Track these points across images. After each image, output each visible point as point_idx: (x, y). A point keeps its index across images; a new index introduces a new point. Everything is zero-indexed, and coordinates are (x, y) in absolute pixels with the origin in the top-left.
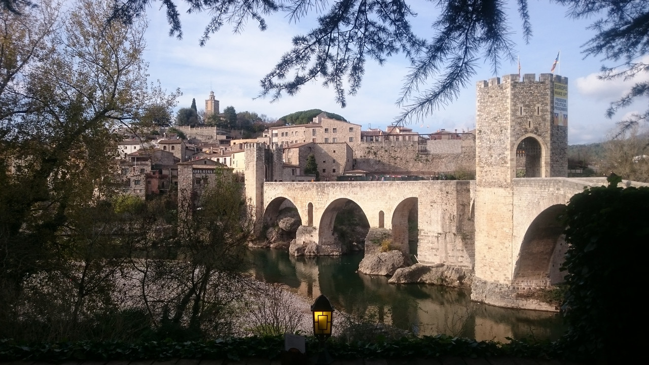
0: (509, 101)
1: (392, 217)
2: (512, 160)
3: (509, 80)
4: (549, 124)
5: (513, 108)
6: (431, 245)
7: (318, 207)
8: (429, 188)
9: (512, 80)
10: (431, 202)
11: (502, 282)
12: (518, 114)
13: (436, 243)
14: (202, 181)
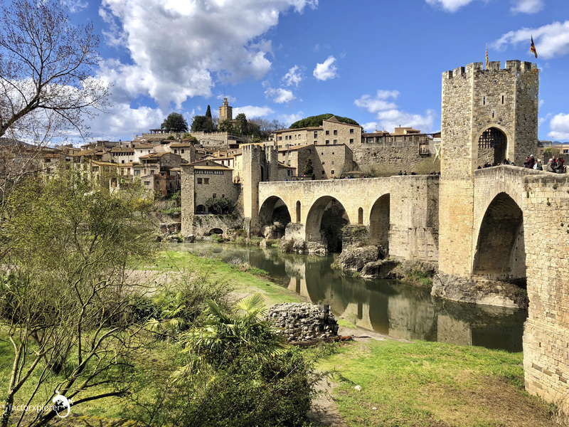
0: (471, 90)
1: (370, 213)
2: (473, 151)
3: (472, 69)
4: (514, 112)
5: (476, 97)
6: (401, 240)
7: (305, 205)
8: (400, 183)
9: (475, 69)
10: (402, 197)
11: (462, 275)
12: (481, 103)
13: (406, 238)
14: (203, 181)
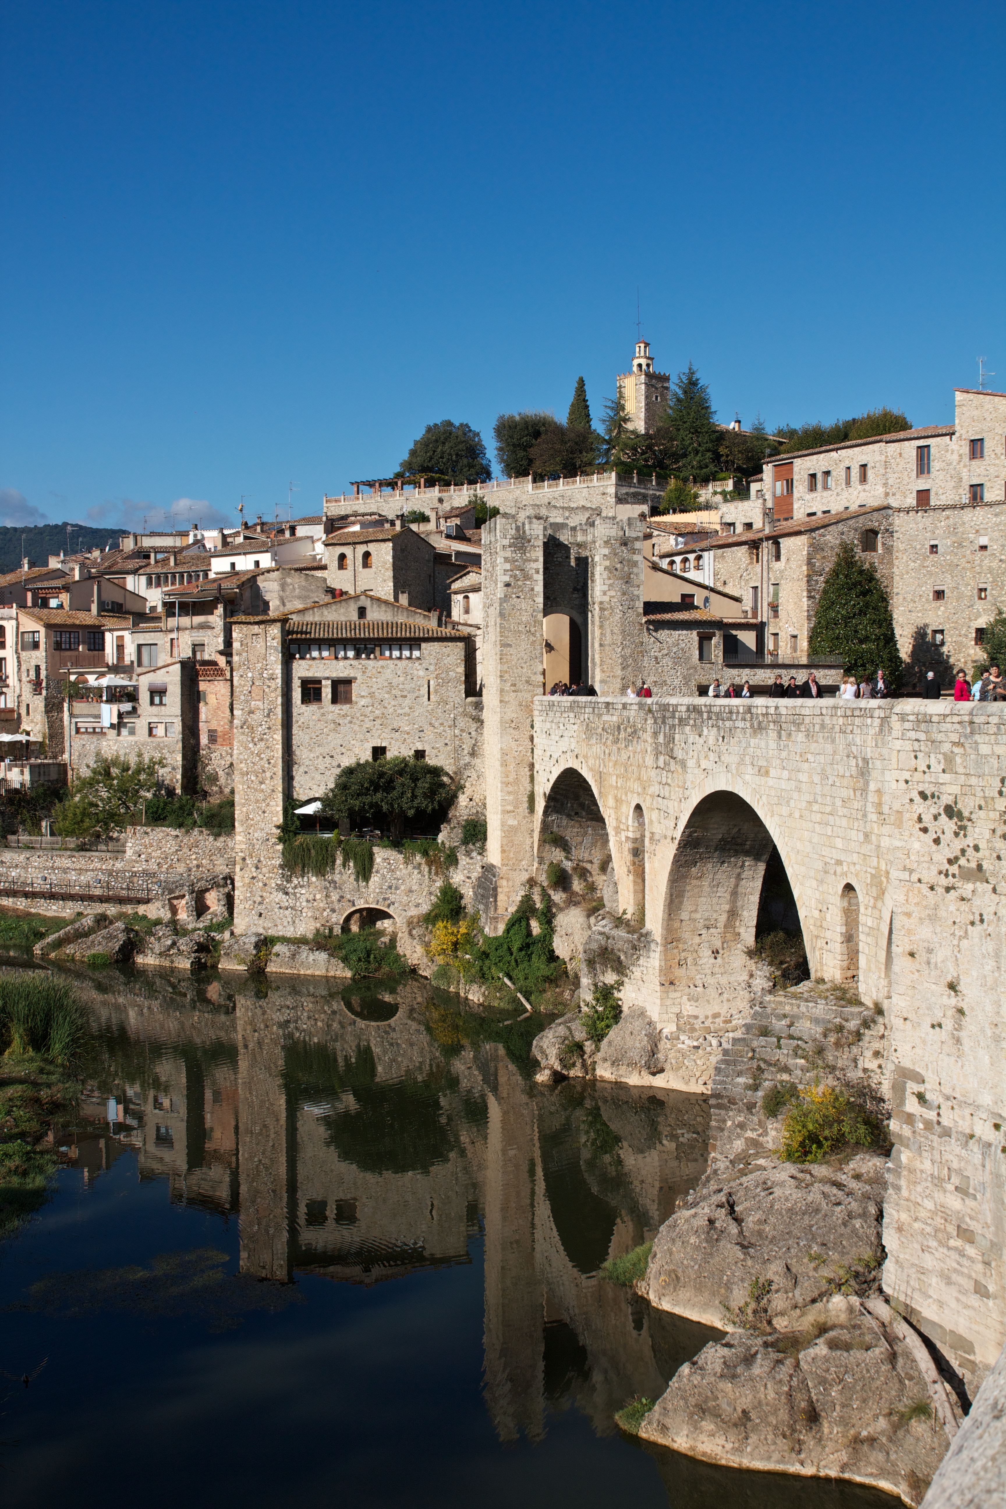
14: (327, 692)
